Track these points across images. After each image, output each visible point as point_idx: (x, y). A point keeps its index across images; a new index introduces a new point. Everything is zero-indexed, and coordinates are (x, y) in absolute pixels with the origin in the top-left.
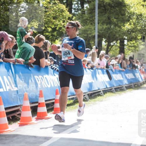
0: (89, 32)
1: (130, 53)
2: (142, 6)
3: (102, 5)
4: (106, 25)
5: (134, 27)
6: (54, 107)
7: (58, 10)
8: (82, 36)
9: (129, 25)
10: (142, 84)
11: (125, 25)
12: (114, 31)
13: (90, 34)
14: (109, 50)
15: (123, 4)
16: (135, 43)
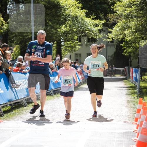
0: (25, 34)
1: (67, 53)
2: (77, 8)
5: (69, 29)
8: (18, 38)
9: (65, 27)
10: (79, 85)
11: (61, 27)
12: (51, 33)
16: (72, 43)
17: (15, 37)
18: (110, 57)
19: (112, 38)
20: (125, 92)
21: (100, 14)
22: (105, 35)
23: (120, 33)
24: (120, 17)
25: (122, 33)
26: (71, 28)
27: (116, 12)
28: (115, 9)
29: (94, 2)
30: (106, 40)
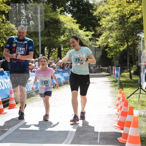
2: (73, 23)
5: (67, 38)
6: (9, 104)
7: (9, 28)
9: (64, 37)
11: (61, 37)
12: (53, 42)
13: (35, 44)
14: (50, 55)
15: (59, 22)
18: (98, 59)
19: (99, 45)
20: (109, 85)
21: (90, 27)
22: (94, 43)
23: (105, 41)
24: (104, 29)
25: (106, 41)
26: (68, 38)
27: (102, 26)
28: (101, 24)
29: (85, 18)
30: (95, 46)
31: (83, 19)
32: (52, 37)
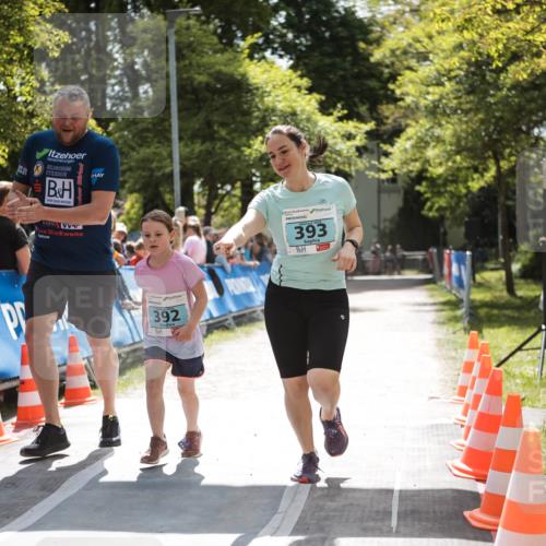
0: (154, 165)
2: (295, 90)
3: (189, 88)
4: (203, 143)
6: (67, 387)
9: (262, 142)
11: (251, 142)
12: (223, 160)
13: (159, 168)
14: (213, 210)
15: (245, 86)
17: (128, 174)
18: (387, 224)
19: (393, 170)
20: (432, 316)
21: (360, 105)
22: (373, 162)
23: (414, 155)
24: (412, 111)
25: (418, 155)
27: (403, 100)
28: (398, 92)
29: (341, 73)
30: (377, 176)
31: (331, 77)
32: (219, 145)
